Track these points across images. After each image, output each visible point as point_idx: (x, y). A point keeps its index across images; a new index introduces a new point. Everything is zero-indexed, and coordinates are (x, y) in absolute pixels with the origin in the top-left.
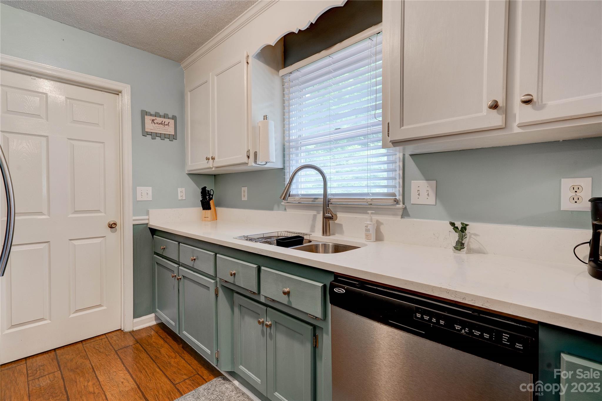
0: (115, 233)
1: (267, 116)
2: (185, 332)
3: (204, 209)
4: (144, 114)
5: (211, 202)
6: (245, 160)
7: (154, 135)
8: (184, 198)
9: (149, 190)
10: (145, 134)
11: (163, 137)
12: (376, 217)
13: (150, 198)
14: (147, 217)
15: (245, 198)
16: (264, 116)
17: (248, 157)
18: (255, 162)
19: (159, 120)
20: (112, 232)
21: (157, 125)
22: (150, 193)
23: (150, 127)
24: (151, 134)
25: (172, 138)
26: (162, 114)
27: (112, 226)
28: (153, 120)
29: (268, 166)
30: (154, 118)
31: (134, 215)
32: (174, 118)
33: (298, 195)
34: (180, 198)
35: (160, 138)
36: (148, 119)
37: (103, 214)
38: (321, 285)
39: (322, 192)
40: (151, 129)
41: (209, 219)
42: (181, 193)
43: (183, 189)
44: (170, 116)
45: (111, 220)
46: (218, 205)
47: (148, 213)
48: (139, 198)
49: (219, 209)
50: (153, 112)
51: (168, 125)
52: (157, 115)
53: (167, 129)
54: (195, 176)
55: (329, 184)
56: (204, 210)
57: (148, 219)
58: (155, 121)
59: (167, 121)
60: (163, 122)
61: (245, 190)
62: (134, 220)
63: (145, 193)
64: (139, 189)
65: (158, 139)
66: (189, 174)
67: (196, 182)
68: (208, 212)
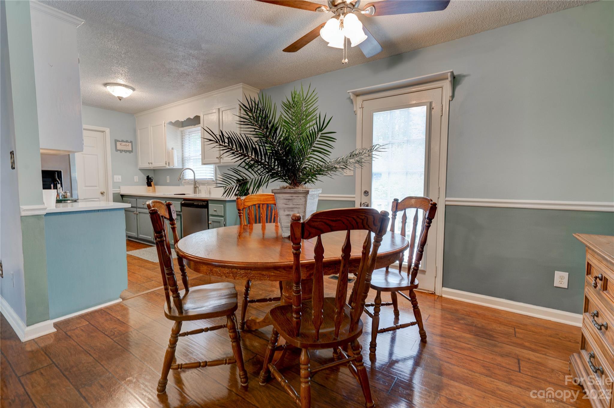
1: (173, 148)
2: (140, 235)
4: (116, 141)
5: (152, 183)
6: (165, 165)
7: (121, 151)
8: (138, 181)
9: (120, 177)
10: (117, 150)
11: (126, 151)
12: (208, 187)
13: (120, 181)
14: (119, 190)
15: (168, 181)
17: (166, 164)
18: (169, 166)
19: (124, 143)
20: (103, 196)
21: (122, 146)
22: (121, 179)
23: (119, 147)
24: (120, 150)
25: (131, 152)
26: (125, 140)
27: (103, 193)
29: (174, 167)
30: (121, 143)
31: (113, 189)
32: (131, 142)
33: (187, 179)
34: (135, 181)
36: (118, 143)
37: (98, 188)
38: (180, 202)
39: (193, 178)
41: (151, 191)
42: (136, 178)
43: (137, 177)
44: (129, 141)
45: (102, 191)
46: (156, 184)
47: (119, 188)
48: (115, 181)
49: (156, 187)
50: (120, 140)
51: (128, 146)
52: (122, 141)
54: (143, 170)
55: (196, 175)
56: (148, 187)
57: (120, 191)
58: (122, 144)
59: (127, 144)
61: (168, 177)
62: (113, 191)
63: (118, 178)
64: (115, 176)
65: (123, 152)
66: (140, 170)
67: (144, 174)
68: (150, 187)
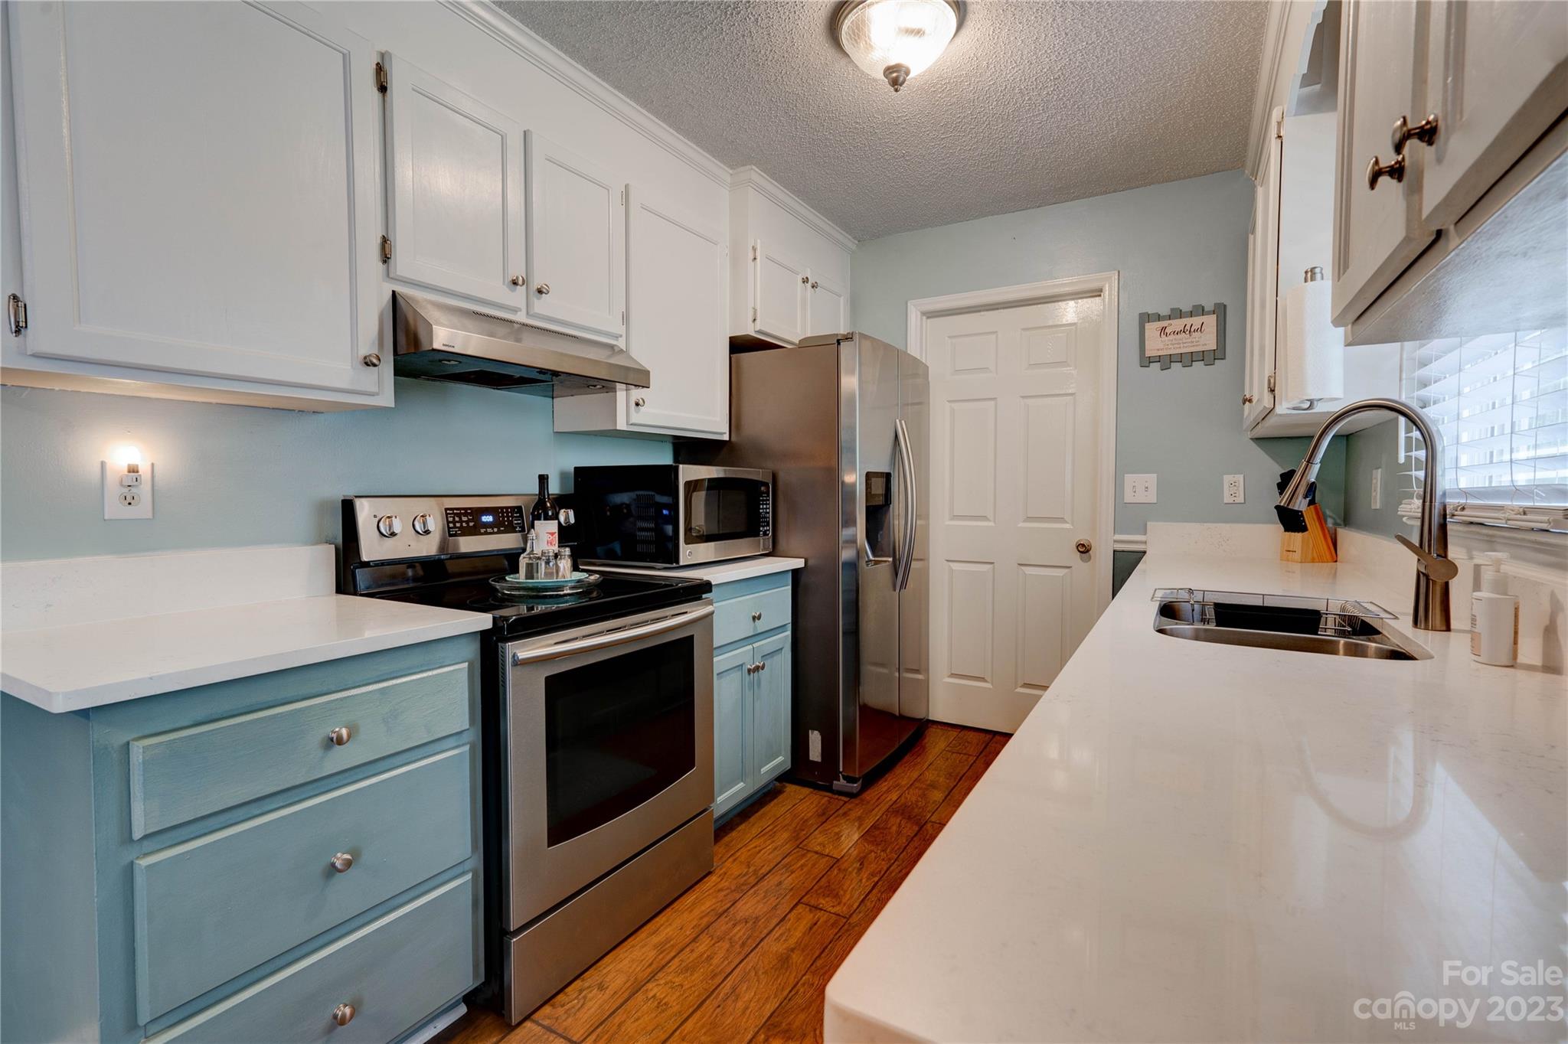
0: (1086, 564)
1: (1317, 270)
3: (1286, 530)
4: (1146, 319)
5: (1308, 511)
7: (1166, 362)
8: (1239, 499)
9: (1152, 479)
10: (1146, 361)
11: (1188, 359)
13: (1151, 497)
14: (1141, 538)
16: (1306, 272)
17: (1272, 391)
19: (1177, 324)
20: (1083, 561)
21: (1172, 337)
22: (1153, 490)
23: (1156, 345)
24: (1159, 359)
25: (1211, 357)
26: (1188, 308)
27: (1084, 549)
28: (1164, 329)
29: (1322, 408)
30: (1165, 323)
31: (1117, 531)
32: (1219, 309)
34: (1227, 499)
35: (1180, 364)
36: (1152, 329)
37: (1070, 525)
40: (1158, 350)
41: (1297, 556)
42: (1233, 487)
43: (1240, 478)
44: (1209, 307)
45: (1083, 537)
46: (1345, 519)
47: (1144, 531)
48: (1129, 497)
49: (1345, 535)
50: (1164, 312)
51: (1200, 329)
52: (1176, 314)
53: (1197, 339)
54: (1274, 443)
56: (1287, 533)
57: (1145, 543)
58: (1168, 330)
59: (1196, 321)
60: (1188, 327)
61: (1377, 477)
62: (1115, 541)
63: (1142, 487)
64: (1129, 479)
65: (1177, 367)
66: (1252, 439)
67: (1274, 456)
68: (1298, 536)
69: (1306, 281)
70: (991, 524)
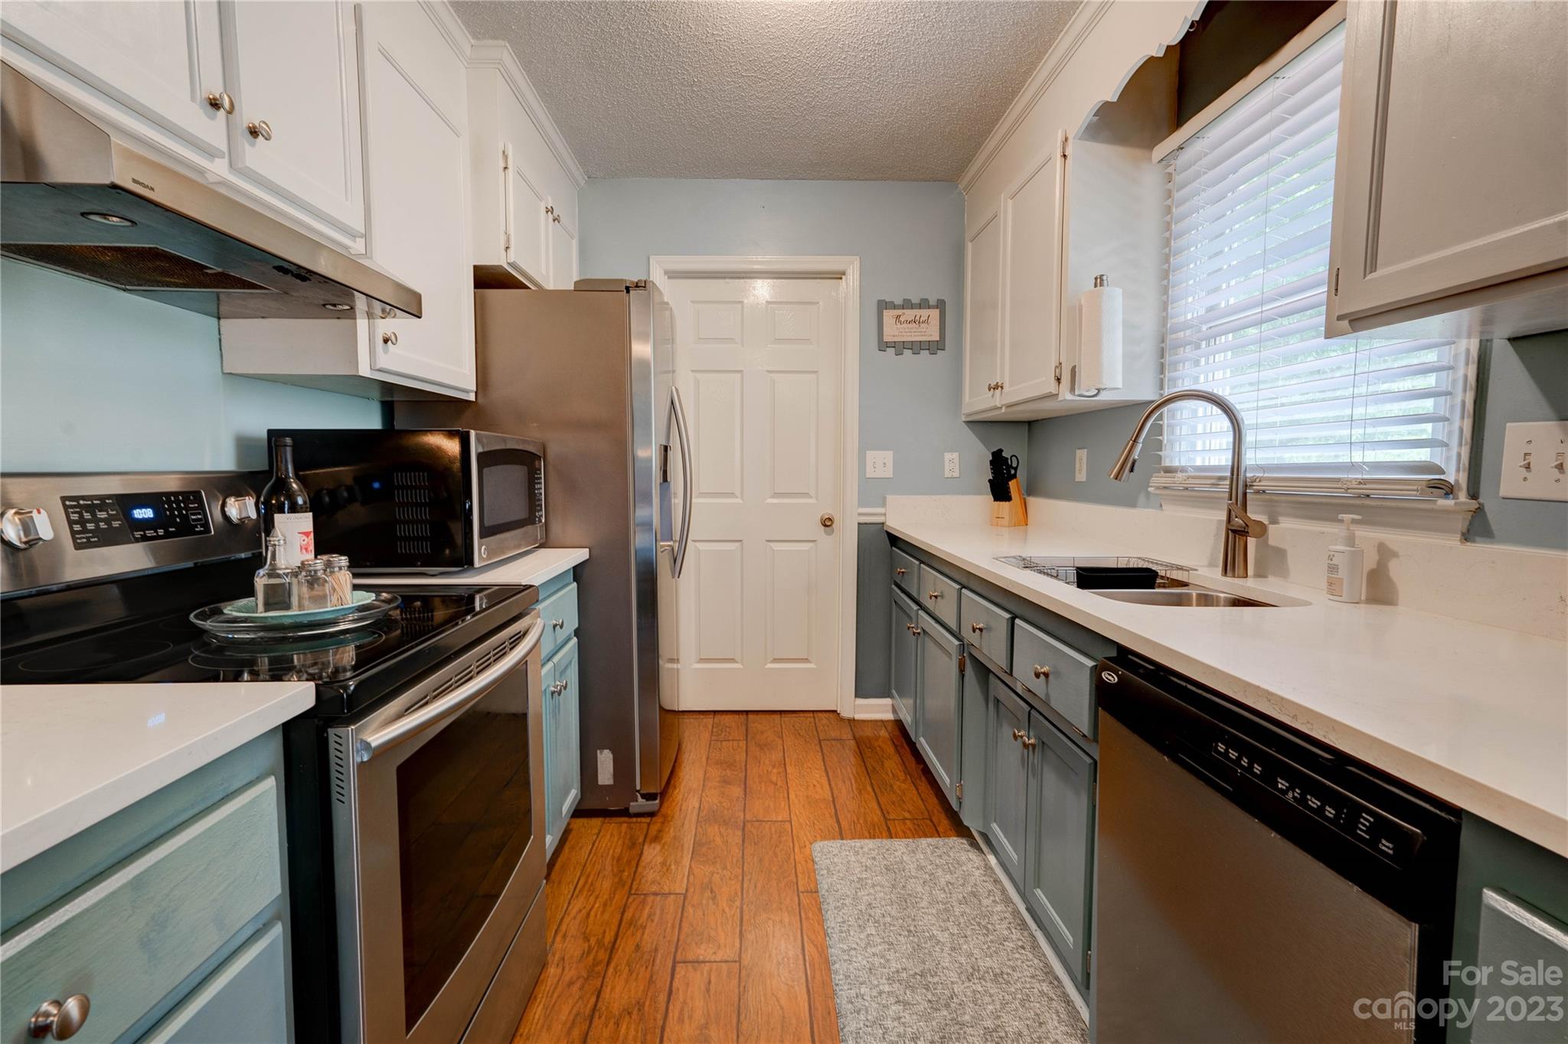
0: (831, 537)
1: (1105, 278)
2: (922, 740)
3: (996, 499)
4: (883, 305)
5: (1012, 484)
7: (899, 347)
8: (956, 474)
9: (888, 456)
10: (883, 346)
11: (917, 347)
13: (888, 473)
14: (881, 510)
15: (1081, 476)
16: (1096, 279)
17: (1059, 380)
18: (1072, 390)
19: (909, 314)
20: (828, 534)
21: (905, 325)
22: (890, 464)
23: (893, 331)
24: (894, 345)
25: (934, 347)
26: (915, 300)
27: (827, 523)
28: (898, 317)
29: (1104, 397)
30: (899, 312)
31: (861, 504)
32: (941, 305)
33: (1183, 470)
34: (947, 474)
35: (911, 351)
36: (889, 315)
37: (815, 501)
38: (1090, 663)
39: (1225, 459)
40: (894, 336)
41: (1006, 521)
42: (951, 463)
43: (955, 455)
44: (933, 302)
45: (827, 511)
46: (1031, 490)
47: (884, 505)
48: (870, 473)
49: (1032, 501)
50: (898, 301)
51: (926, 322)
52: (907, 304)
53: (924, 330)
54: (982, 426)
55: (1249, 438)
56: (996, 502)
57: (885, 515)
58: (902, 319)
59: (924, 313)
60: (918, 318)
61: (1082, 455)
62: (860, 514)
63: (881, 463)
64: (871, 455)
65: (908, 353)
66: (968, 423)
67: (984, 440)
68: (1005, 505)
69: (1096, 286)
70: (739, 501)
